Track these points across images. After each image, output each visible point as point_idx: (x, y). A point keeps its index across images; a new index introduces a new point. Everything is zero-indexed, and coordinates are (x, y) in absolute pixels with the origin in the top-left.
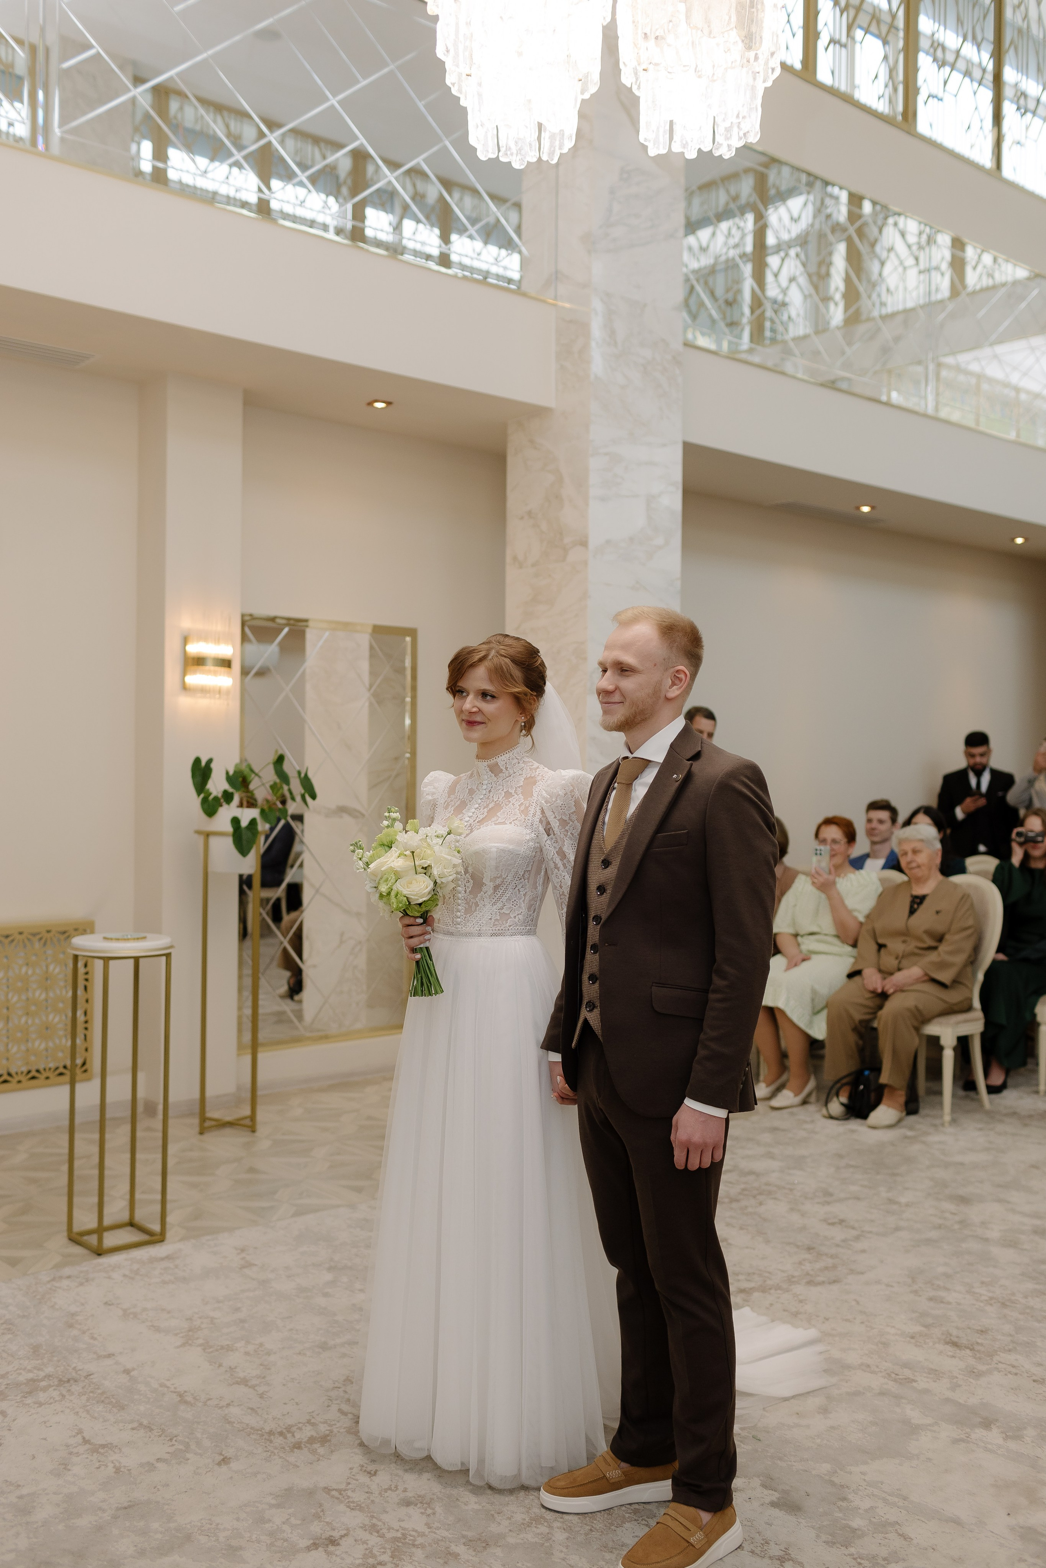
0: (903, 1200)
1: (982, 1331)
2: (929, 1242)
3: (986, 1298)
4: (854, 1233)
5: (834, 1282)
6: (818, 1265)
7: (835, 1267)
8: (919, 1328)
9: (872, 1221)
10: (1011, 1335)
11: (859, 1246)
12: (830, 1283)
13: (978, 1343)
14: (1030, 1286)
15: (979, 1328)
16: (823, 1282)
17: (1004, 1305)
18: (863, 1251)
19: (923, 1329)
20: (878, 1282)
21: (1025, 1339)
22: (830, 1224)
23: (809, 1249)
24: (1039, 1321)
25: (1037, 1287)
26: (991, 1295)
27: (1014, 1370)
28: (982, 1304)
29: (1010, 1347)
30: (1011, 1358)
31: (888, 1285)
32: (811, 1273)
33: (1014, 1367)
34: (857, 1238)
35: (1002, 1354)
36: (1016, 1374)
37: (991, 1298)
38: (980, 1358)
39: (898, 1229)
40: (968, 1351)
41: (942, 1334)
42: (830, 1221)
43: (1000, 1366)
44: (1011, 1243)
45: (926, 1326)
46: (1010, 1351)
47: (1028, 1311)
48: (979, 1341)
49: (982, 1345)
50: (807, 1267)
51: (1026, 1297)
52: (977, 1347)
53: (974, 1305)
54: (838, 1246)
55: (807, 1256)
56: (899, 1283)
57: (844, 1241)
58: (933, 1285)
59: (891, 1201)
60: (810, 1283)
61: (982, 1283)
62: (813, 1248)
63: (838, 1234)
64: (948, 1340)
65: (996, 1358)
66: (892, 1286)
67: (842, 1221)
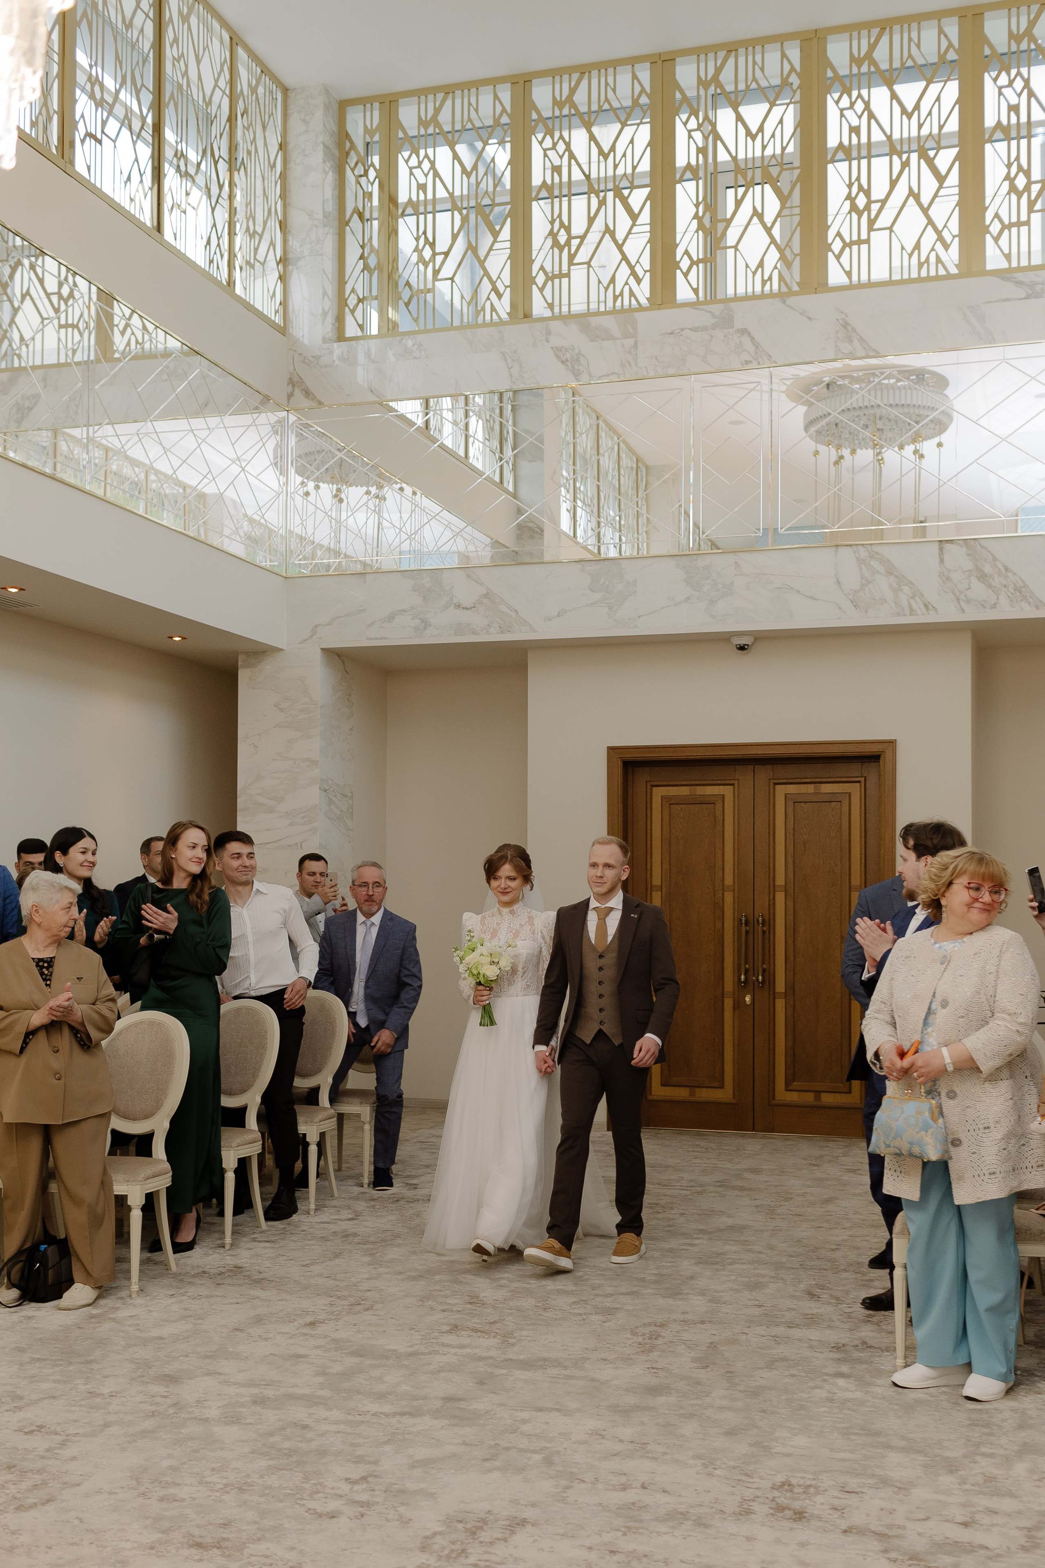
0: (105, 1391)
1: (225, 1524)
2: (145, 1434)
3: (221, 1486)
4: (59, 1439)
5: (48, 1501)
6: (24, 1486)
7: (44, 1483)
8: (156, 1536)
9: (76, 1421)
10: (256, 1522)
11: (67, 1453)
12: (43, 1504)
13: (224, 1539)
14: (263, 1463)
15: (221, 1522)
16: (35, 1504)
17: (241, 1490)
18: (74, 1458)
19: (160, 1535)
20: (99, 1492)
21: (272, 1523)
22: (26, 1433)
23: (10, 1467)
24: (281, 1501)
25: (271, 1463)
26: (224, 1481)
27: (268, 1561)
28: (218, 1494)
29: (259, 1536)
30: (262, 1547)
31: (110, 1493)
32: (19, 1496)
33: (267, 1557)
34: (63, 1444)
35: (252, 1546)
36: (271, 1565)
37: (226, 1485)
38: (229, 1556)
39: (107, 1425)
40: (215, 1550)
41: (184, 1537)
42: (26, 1430)
43: (253, 1559)
44: (232, 1419)
45: (163, 1532)
46: (259, 1540)
47: (267, 1491)
48: (225, 1536)
49: (227, 1539)
50: (12, 1489)
51: (262, 1477)
52: (224, 1544)
53: (210, 1496)
54: (43, 1457)
55: (9, 1477)
56: (122, 1488)
57: (48, 1450)
58: (161, 1482)
59: (91, 1394)
60: (19, 1508)
61: (213, 1470)
62: (14, 1466)
63: (39, 1443)
64: (191, 1542)
65: (246, 1552)
66: (116, 1493)
67: (40, 1427)
